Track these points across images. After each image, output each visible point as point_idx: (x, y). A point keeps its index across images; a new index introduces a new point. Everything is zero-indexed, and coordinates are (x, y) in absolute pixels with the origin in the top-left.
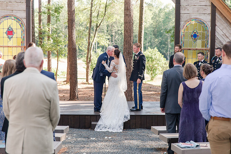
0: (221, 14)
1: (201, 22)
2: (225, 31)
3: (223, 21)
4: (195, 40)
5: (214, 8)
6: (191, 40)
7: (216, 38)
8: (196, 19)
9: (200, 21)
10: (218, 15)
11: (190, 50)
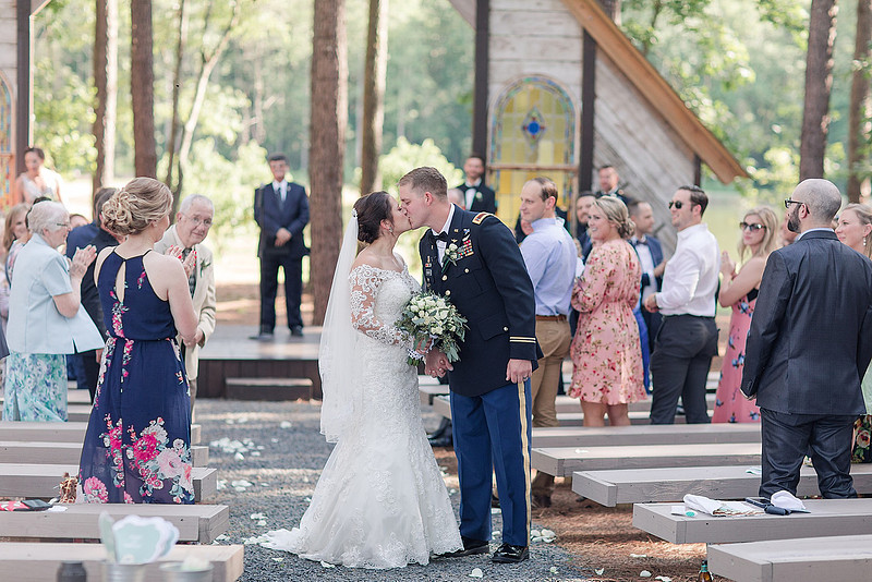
0: (612, 63)
1: (554, 88)
2: (623, 115)
3: (617, 84)
4: (535, 142)
5: (590, 46)
6: (522, 140)
7: (597, 135)
8: (535, 79)
9: (550, 82)
10: (602, 68)
11: (518, 169)
